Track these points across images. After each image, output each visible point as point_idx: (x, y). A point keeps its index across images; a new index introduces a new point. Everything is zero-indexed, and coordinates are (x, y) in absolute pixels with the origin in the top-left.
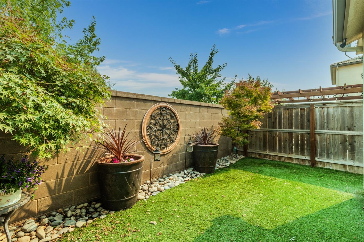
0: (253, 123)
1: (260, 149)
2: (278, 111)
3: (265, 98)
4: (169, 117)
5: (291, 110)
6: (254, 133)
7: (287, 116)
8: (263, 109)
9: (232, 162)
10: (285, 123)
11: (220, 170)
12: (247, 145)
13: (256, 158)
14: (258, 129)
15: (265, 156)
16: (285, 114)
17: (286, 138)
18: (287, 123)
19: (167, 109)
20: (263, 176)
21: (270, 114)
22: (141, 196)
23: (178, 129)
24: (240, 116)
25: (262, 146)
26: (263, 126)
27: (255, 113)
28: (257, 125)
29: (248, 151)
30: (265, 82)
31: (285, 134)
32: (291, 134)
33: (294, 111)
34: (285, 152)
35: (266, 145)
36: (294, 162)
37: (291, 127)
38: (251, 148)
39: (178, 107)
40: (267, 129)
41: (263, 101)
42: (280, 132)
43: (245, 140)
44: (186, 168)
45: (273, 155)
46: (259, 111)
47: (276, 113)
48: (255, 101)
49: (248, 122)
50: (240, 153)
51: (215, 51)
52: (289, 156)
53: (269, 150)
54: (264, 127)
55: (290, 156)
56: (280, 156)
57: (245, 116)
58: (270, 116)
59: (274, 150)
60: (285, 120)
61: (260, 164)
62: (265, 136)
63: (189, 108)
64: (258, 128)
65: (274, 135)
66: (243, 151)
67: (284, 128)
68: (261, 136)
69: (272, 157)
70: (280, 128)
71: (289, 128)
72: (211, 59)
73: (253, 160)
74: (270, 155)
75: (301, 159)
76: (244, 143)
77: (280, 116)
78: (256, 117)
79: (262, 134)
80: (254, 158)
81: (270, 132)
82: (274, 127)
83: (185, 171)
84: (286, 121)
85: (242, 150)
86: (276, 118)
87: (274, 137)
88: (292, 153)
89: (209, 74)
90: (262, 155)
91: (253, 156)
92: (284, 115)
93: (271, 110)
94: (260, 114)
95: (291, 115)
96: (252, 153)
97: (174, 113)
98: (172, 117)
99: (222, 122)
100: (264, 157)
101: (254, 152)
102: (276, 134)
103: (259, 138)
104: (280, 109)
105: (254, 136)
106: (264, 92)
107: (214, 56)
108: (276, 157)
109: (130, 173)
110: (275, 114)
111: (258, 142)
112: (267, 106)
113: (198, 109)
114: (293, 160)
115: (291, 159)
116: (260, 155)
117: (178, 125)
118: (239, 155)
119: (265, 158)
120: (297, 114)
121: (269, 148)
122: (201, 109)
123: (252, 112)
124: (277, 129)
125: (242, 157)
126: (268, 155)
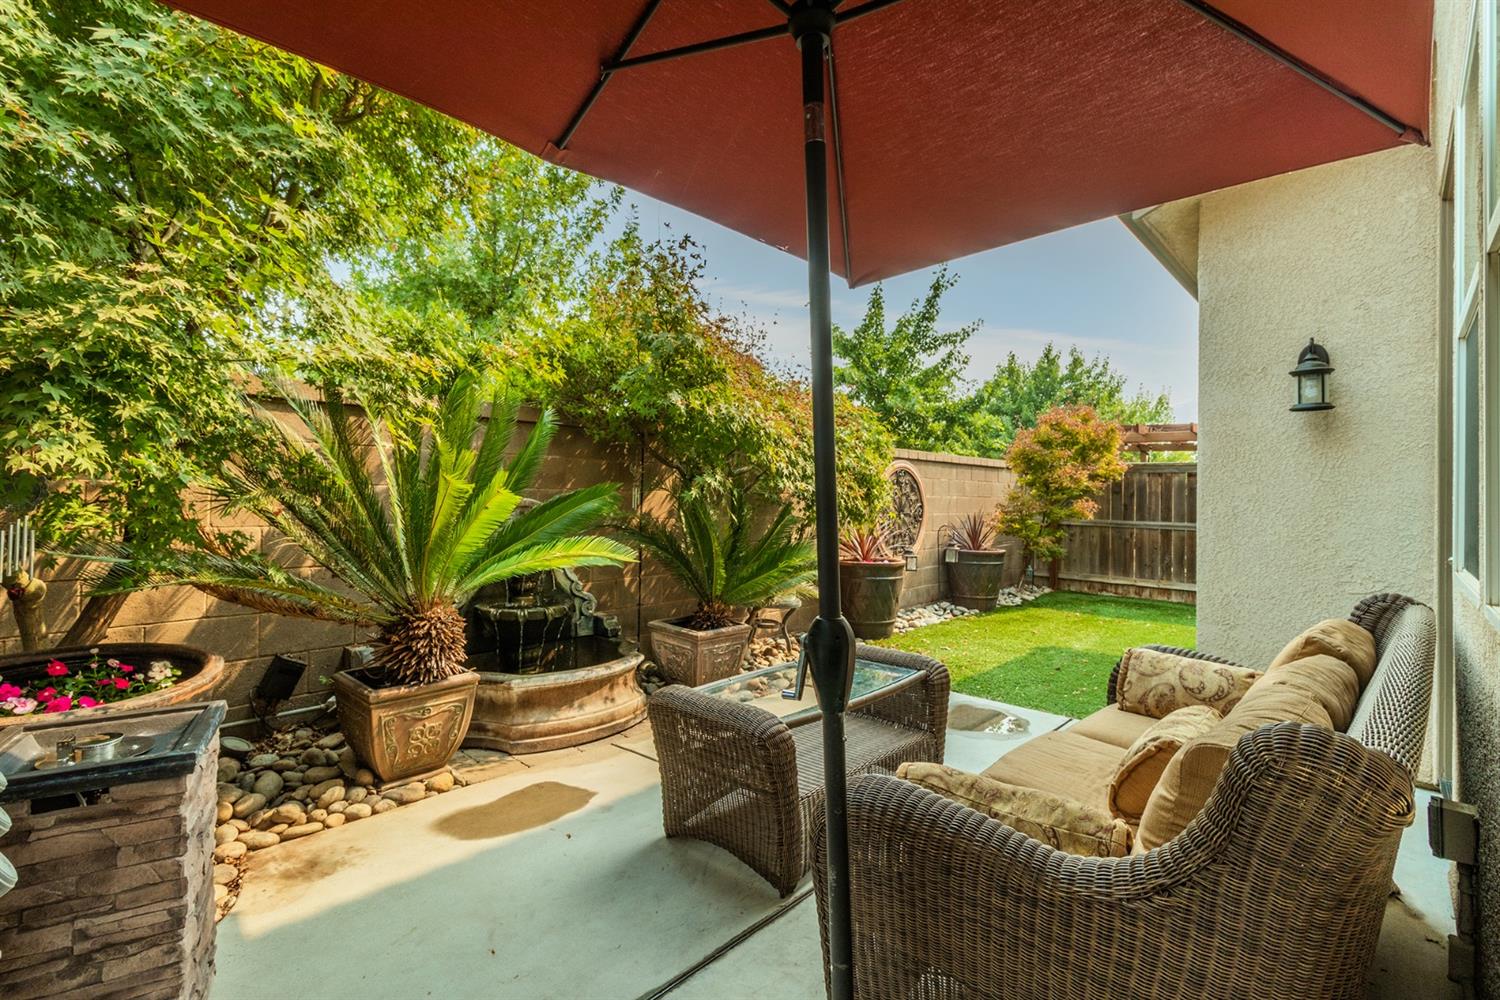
0: (1078, 506)
1: (1092, 572)
2: (1136, 478)
3: (1107, 447)
4: (908, 490)
5: (1167, 478)
6: (1078, 530)
7: (1159, 490)
8: (1100, 472)
9: (1026, 597)
10: (1153, 507)
11: (1006, 609)
12: (1060, 560)
13: (1081, 593)
14: (1091, 522)
15: (1104, 586)
16: (1156, 486)
17: (1154, 542)
18: (1157, 506)
19: (907, 473)
20: (1101, 618)
21: (1117, 485)
22: (899, 622)
23: (921, 516)
24: (1048, 488)
25: (1097, 563)
26: (1100, 514)
27: (1085, 483)
28: (1087, 509)
29: (1061, 576)
30: (1100, 365)
31: (1153, 533)
32: (1166, 533)
33: (1176, 479)
34: (1152, 577)
35: (1107, 559)
36: (1174, 599)
37: (1167, 518)
38: (1068, 567)
39: (923, 467)
40: (1110, 521)
41: (1101, 453)
42: (1142, 529)
43: (1056, 548)
44: (933, 601)
45: (1123, 585)
46: (1092, 477)
47: (1133, 483)
48: (1083, 456)
49: (1068, 503)
50: (1040, 582)
51: (946, 279)
52: (1161, 586)
53: (1115, 573)
54: (1101, 518)
55: (1164, 585)
56: (1139, 587)
57: (1061, 489)
58: (1117, 490)
59: (1126, 573)
60: (1153, 499)
61: (1094, 602)
62: (1104, 538)
63: (939, 468)
64: (1091, 517)
65: (1128, 537)
66: (1047, 578)
67: (1150, 520)
68: (1096, 540)
69: (1120, 590)
70: (1141, 518)
71: (1163, 520)
72: (931, 302)
73: (1074, 596)
74: (1117, 585)
75: (1188, 591)
76: (1052, 553)
77: (1142, 489)
78: (1087, 492)
79: (1096, 533)
80: (1076, 592)
81: (1117, 528)
82: (1127, 516)
83: (936, 607)
84: (1157, 500)
85: (1046, 574)
86: (1132, 495)
87: (1126, 541)
88: (1169, 579)
89: (924, 351)
90: (1098, 586)
91: (1073, 589)
92: (1150, 488)
93: (1120, 475)
94: (1095, 485)
95: (1167, 488)
96: (1071, 580)
97: (915, 482)
98: (912, 489)
99: (1006, 503)
100: (1101, 591)
101: (1076, 578)
102: (1132, 535)
103: (1090, 543)
104: (1141, 474)
105: (1077, 539)
106: (1104, 433)
107: (944, 294)
108: (1132, 590)
109: (894, 581)
110: (1129, 484)
111: (1087, 555)
112: (1112, 467)
113: (954, 470)
114: (1170, 594)
115: (1167, 592)
116: (1091, 584)
117: (921, 507)
118: (1038, 587)
119: (1104, 593)
120: (1181, 485)
121: (1114, 567)
122: (960, 470)
123: (1077, 481)
124: (1135, 522)
125: (1047, 590)
126: (1111, 584)
